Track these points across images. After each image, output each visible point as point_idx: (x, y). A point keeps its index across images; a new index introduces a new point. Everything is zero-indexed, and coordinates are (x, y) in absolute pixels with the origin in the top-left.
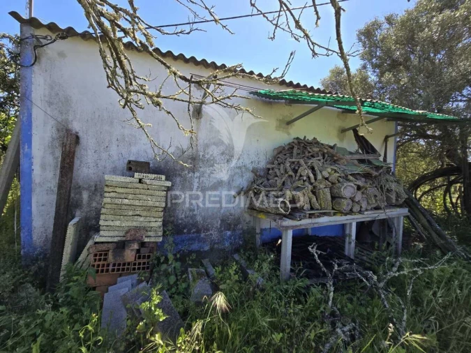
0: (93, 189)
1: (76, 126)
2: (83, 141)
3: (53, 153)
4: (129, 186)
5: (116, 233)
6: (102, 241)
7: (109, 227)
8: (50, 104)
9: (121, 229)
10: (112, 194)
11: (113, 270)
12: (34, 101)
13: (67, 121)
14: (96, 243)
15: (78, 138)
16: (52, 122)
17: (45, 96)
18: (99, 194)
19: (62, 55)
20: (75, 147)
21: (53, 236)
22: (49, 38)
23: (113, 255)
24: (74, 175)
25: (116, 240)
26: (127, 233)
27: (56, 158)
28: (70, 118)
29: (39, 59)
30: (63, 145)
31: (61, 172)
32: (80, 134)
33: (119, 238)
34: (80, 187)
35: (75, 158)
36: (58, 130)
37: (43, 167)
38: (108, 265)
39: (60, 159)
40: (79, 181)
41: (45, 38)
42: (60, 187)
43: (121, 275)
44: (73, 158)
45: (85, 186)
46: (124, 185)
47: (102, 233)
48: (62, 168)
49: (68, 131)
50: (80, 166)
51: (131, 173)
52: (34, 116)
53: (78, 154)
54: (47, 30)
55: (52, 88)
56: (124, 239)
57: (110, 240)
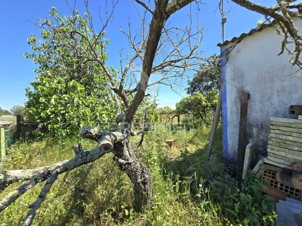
0: (260, 126)
1: (248, 89)
2: (252, 96)
3: (236, 106)
4: (293, 126)
5: (282, 161)
6: (270, 163)
7: (275, 155)
8: (234, 80)
9: (287, 159)
10: (276, 131)
11: (281, 189)
12: (227, 81)
13: (242, 87)
14: (265, 163)
15: (249, 95)
16: (235, 89)
17: (231, 77)
18: (264, 130)
19: (238, 51)
20: (248, 100)
21: (238, 151)
22: (232, 46)
23: (280, 177)
24: (248, 118)
25: (282, 166)
26: (293, 164)
27: (238, 108)
28: (244, 84)
29: (228, 59)
30: (241, 101)
31: (241, 116)
32: (250, 93)
33: (285, 166)
34: (251, 125)
35: (248, 107)
36: (238, 93)
37: (232, 113)
38: (276, 183)
39: (240, 109)
40: (251, 121)
41: (231, 47)
42: (241, 124)
43: (289, 196)
44: (247, 107)
45: (254, 124)
46: (287, 125)
47: (269, 157)
48: (241, 113)
49: (243, 92)
50: (251, 112)
51: (294, 115)
52: (227, 88)
53: (249, 105)
54: (231, 43)
55: (234, 71)
56: (290, 168)
57: (276, 164)
